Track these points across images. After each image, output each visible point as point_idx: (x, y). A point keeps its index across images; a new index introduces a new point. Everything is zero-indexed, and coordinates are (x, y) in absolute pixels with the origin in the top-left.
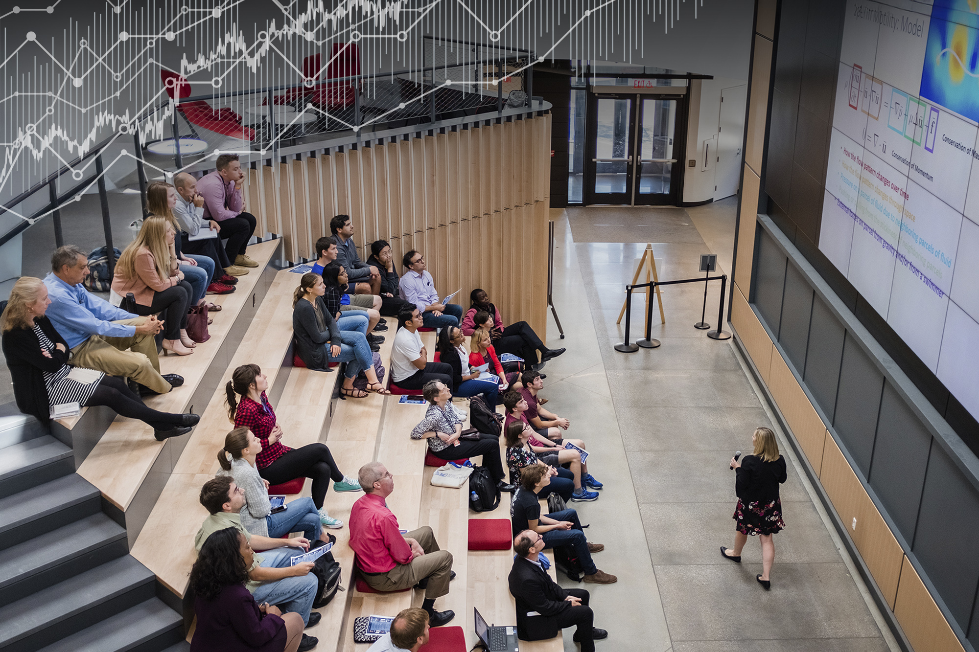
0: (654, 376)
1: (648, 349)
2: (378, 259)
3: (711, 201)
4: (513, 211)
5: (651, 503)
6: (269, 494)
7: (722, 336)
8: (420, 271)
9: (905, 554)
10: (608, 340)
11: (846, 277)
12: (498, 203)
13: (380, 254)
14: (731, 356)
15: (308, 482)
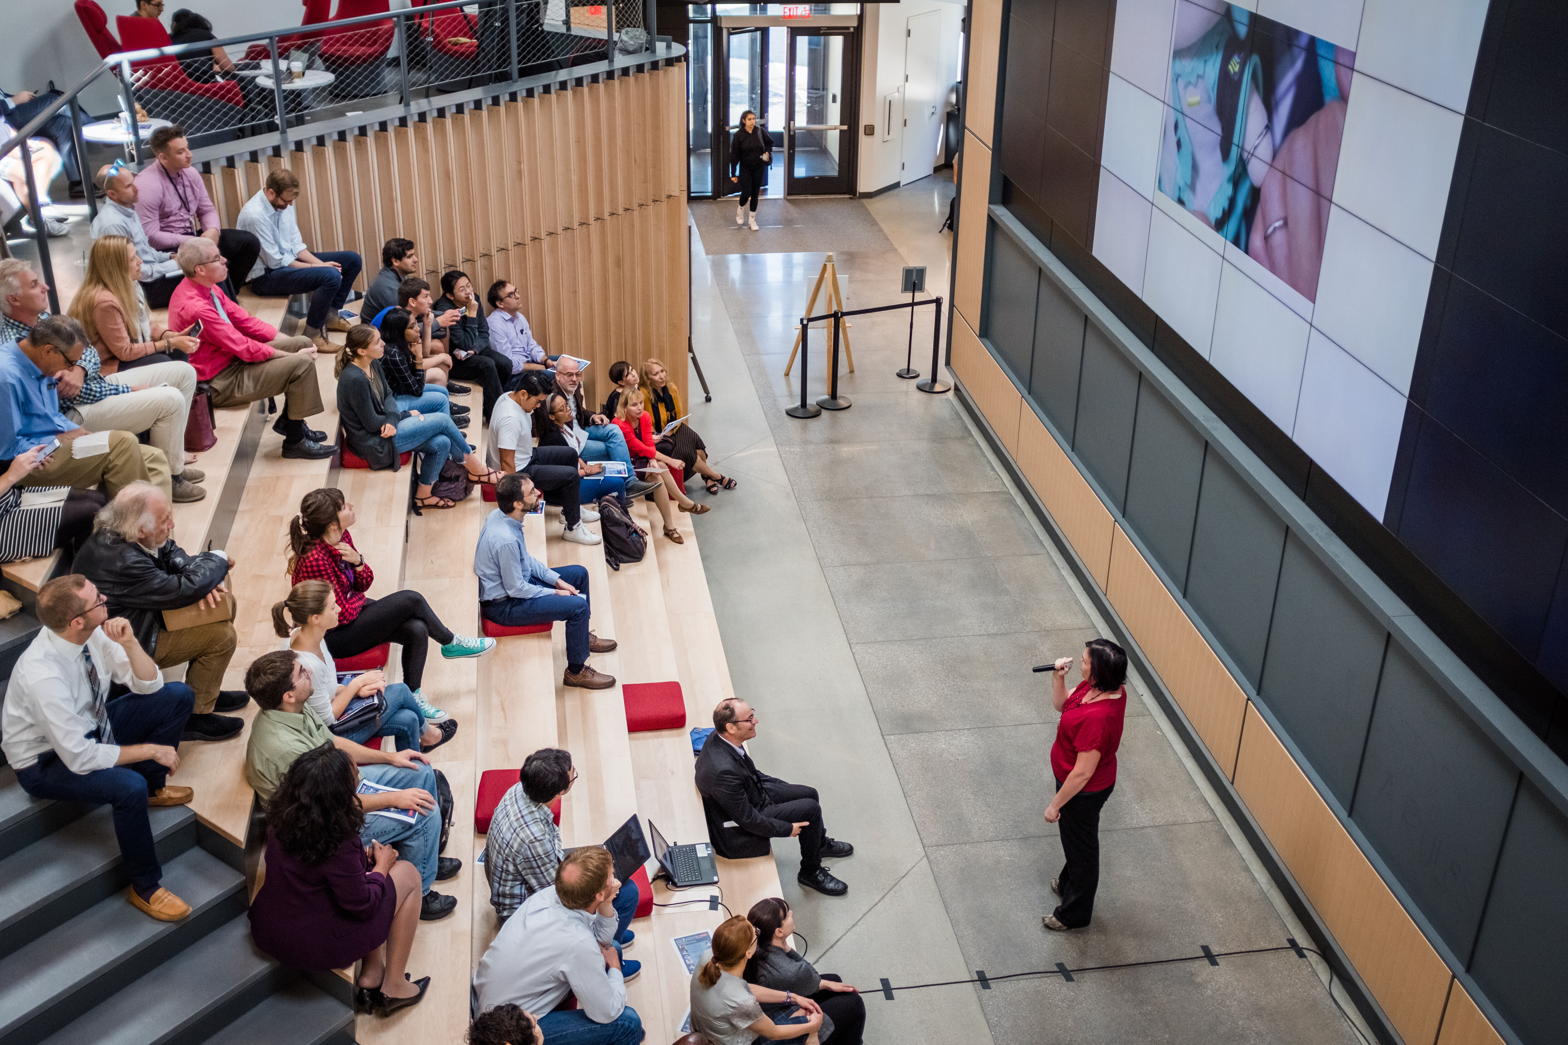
0: (845, 450)
1: (834, 412)
2: (452, 299)
3: (897, 185)
4: (636, 213)
5: (869, 643)
6: (338, 670)
7: (938, 388)
8: (512, 311)
9: (1248, 699)
10: (775, 400)
11: (1140, 296)
12: (613, 201)
13: (455, 291)
14: (954, 417)
15: (396, 650)
